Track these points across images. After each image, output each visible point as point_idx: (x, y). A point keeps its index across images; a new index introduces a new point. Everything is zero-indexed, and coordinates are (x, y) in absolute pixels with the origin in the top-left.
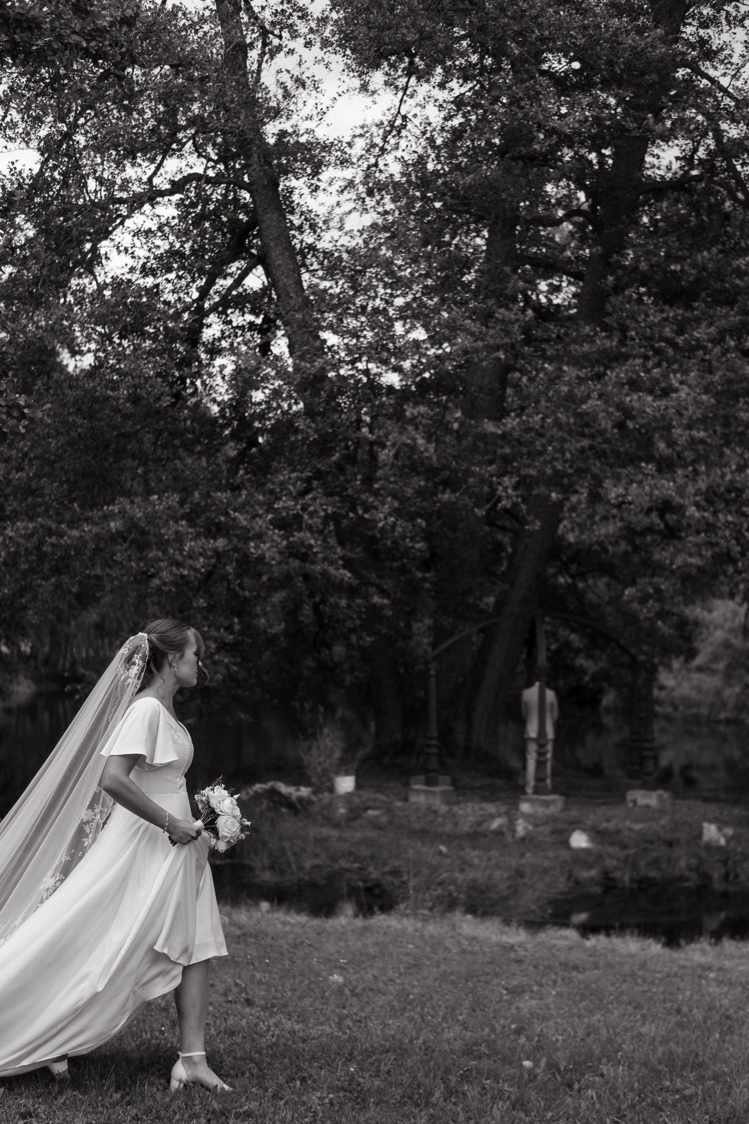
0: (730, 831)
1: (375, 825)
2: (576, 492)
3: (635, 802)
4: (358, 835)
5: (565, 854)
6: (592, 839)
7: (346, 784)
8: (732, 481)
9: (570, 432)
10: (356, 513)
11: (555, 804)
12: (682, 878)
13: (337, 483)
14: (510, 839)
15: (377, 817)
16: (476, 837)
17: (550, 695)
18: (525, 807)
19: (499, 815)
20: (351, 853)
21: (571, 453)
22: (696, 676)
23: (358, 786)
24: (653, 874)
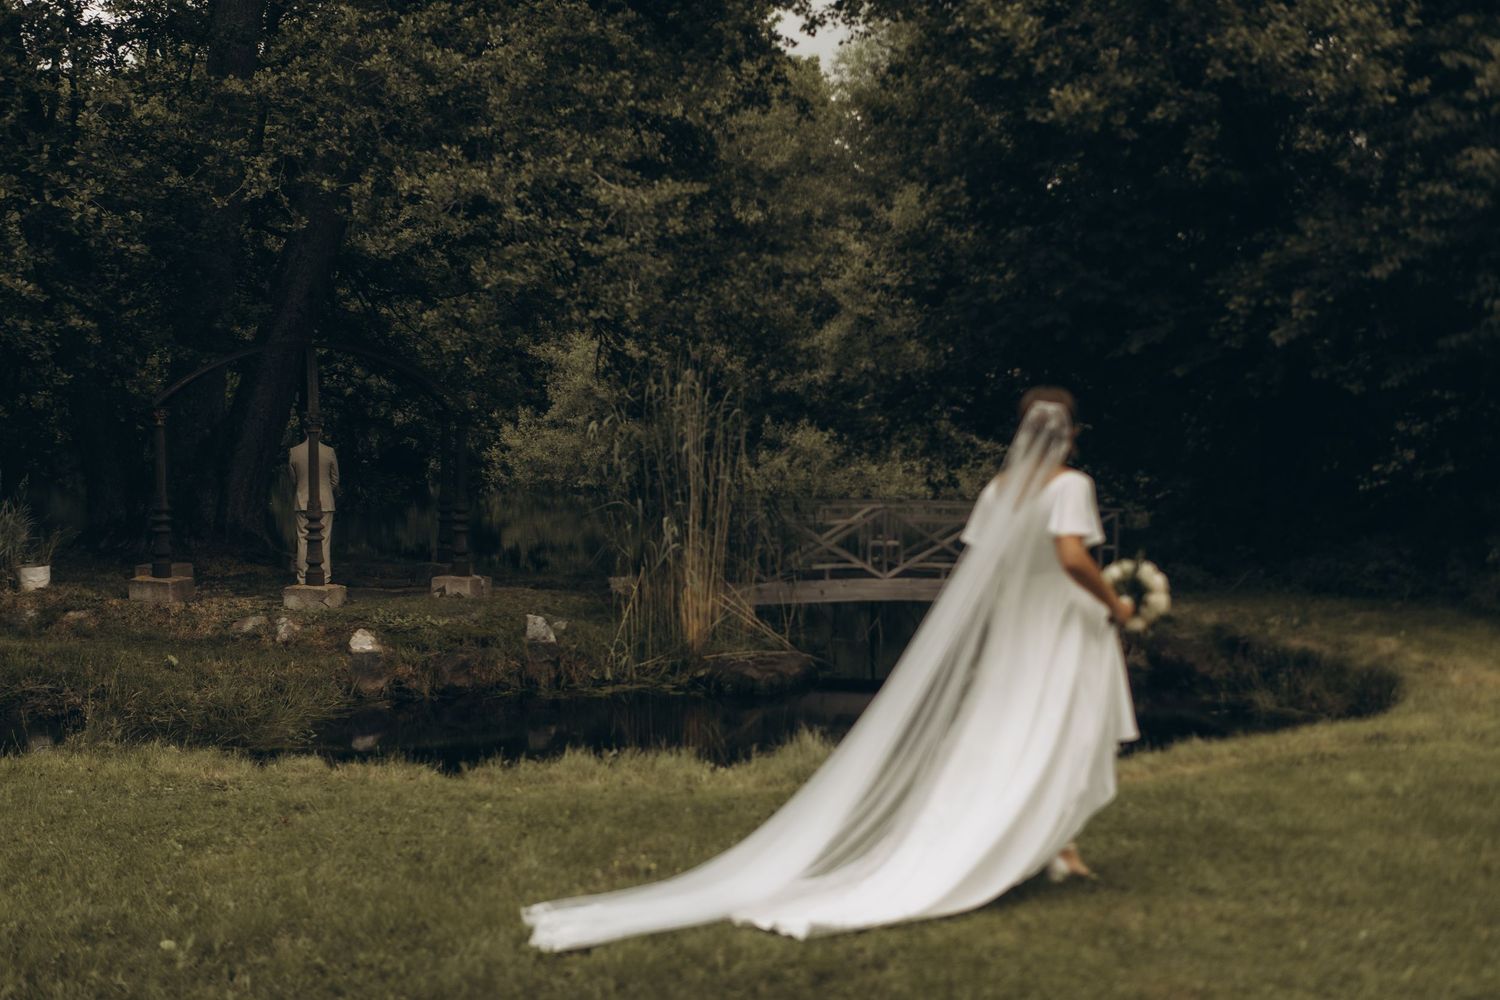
0: (562, 625)
1: (79, 631)
2: (359, 181)
3: (442, 590)
4: (50, 646)
5: (344, 662)
6: (380, 640)
7: (37, 577)
8: (567, 175)
9: (350, 98)
10: (40, 197)
11: (334, 596)
12: (499, 685)
13: (13, 155)
14: (269, 643)
15: (80, 620)
16: (221, 642)
17: (326, 453)
18: (291, 601)
19: (256, 614)
20: (39, 671)
21: (350, 128)
22: (548, 433)
23: (55, 578)
24: (462, 681)
